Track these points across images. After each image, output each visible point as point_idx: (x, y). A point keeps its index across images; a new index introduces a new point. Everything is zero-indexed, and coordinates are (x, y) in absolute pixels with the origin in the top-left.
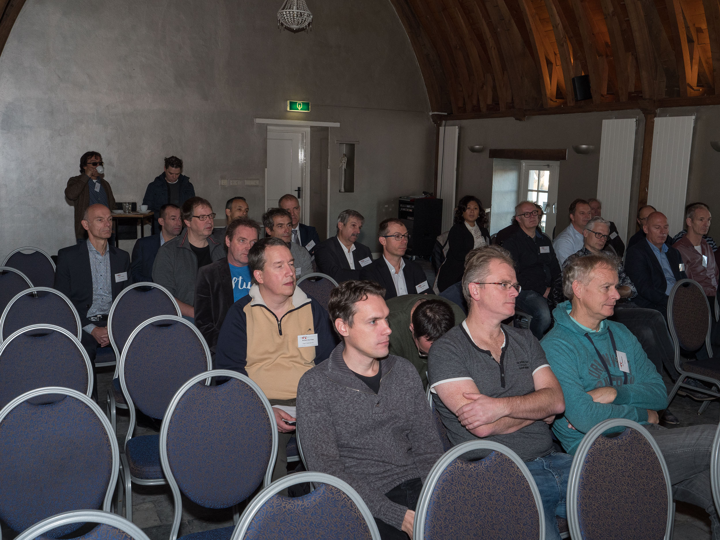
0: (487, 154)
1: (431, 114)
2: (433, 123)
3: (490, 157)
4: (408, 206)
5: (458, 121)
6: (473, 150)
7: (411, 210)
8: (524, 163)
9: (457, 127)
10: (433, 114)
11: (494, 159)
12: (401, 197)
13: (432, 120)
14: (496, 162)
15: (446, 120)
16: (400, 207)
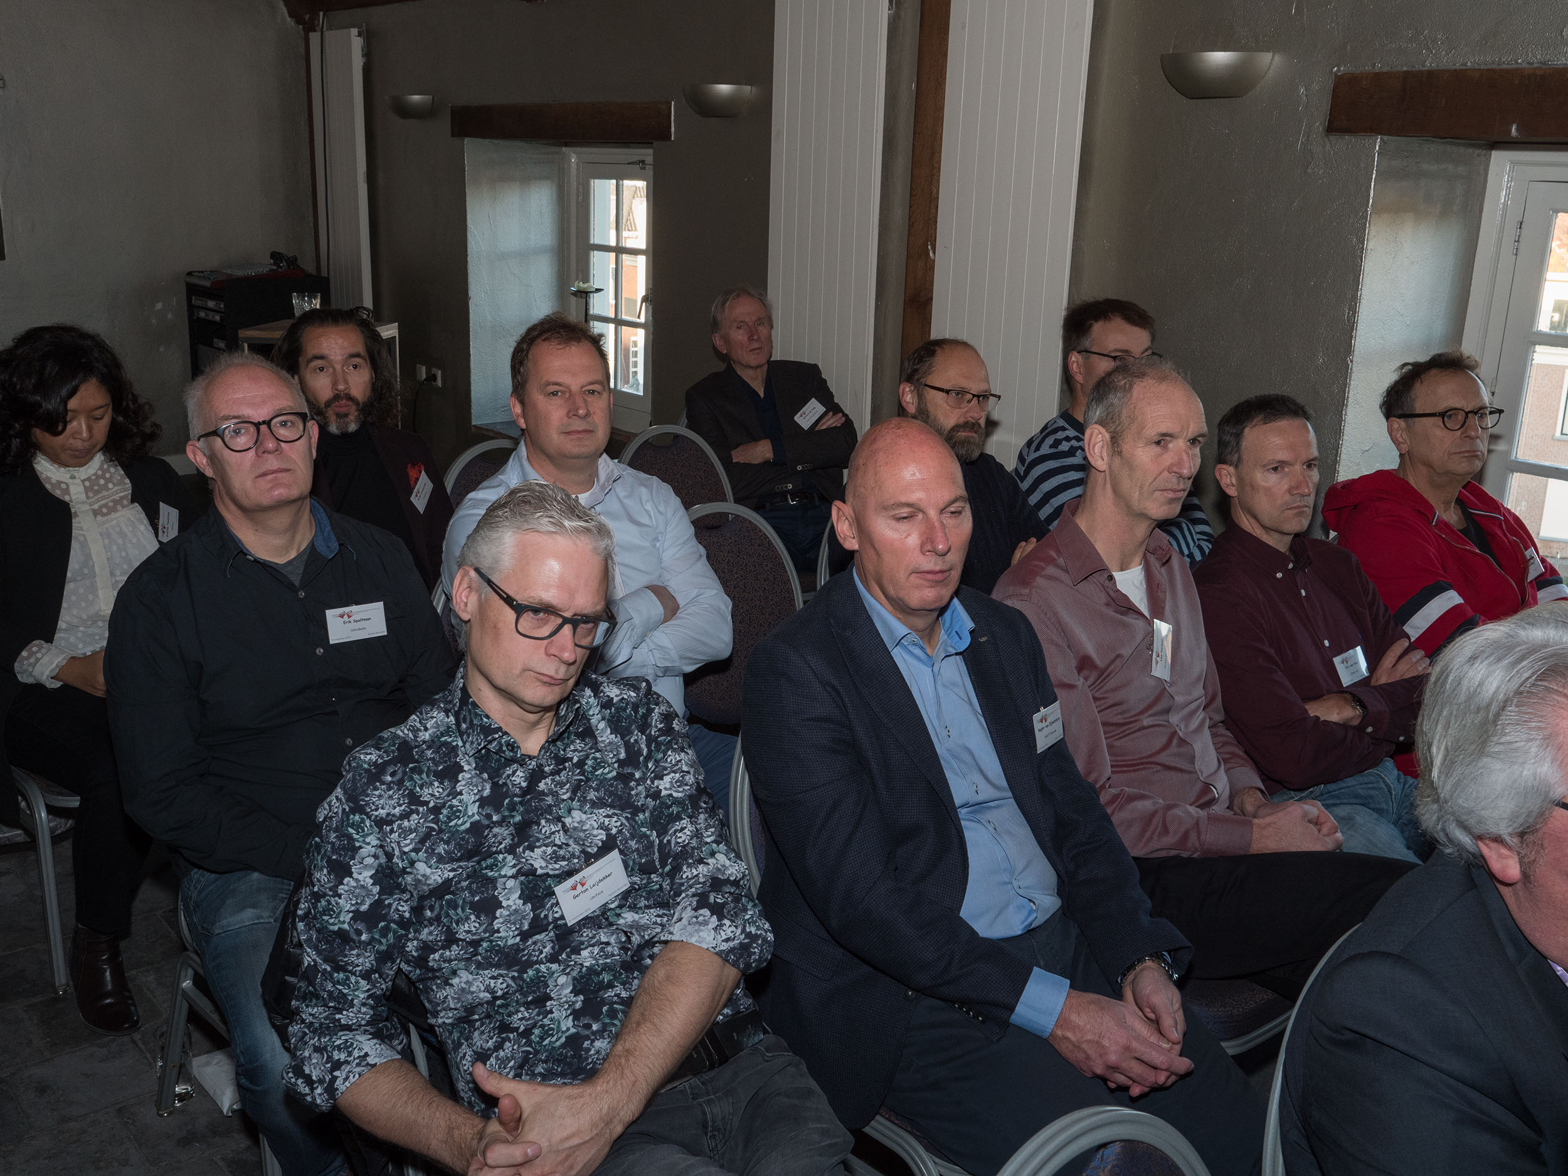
0: (444, 124)
2: (289, 20)
3: (453, 135)
4: (211, 304)
5: (359, 13)
6: (405, 111)
7: (217, 318)
8: (573, 157)
9: (354, 31)
11: (466, 140)
12: (190, 274)
13: (285, 11)
14: (474, 151)
15: (327, 10)
16: (191, 308)
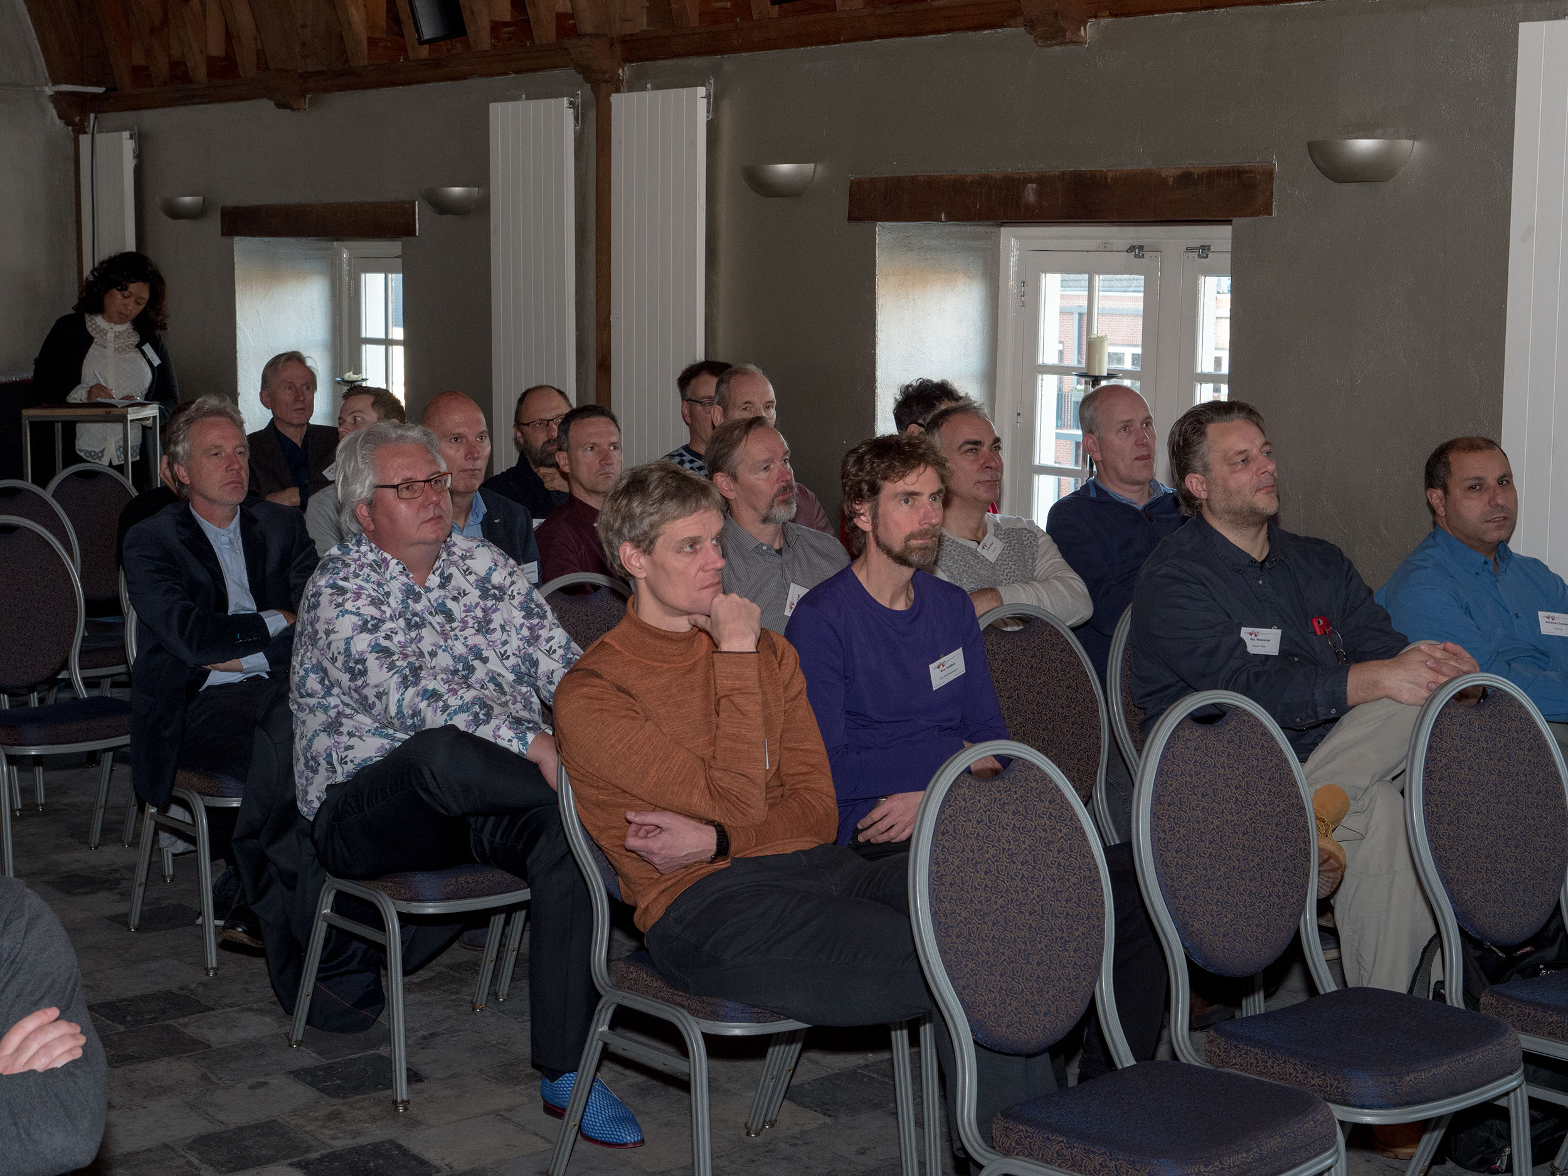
1: (49, 90)
2: (58, 121)
3: (223, 234)
5: (131, 116)
6: (175, 213)
8: (345, 252)
9: (126, 134)
10: (56, 93)
11: (237, 239)
13: (54, 112)
14: (243, 247)
15: (98, 111)
